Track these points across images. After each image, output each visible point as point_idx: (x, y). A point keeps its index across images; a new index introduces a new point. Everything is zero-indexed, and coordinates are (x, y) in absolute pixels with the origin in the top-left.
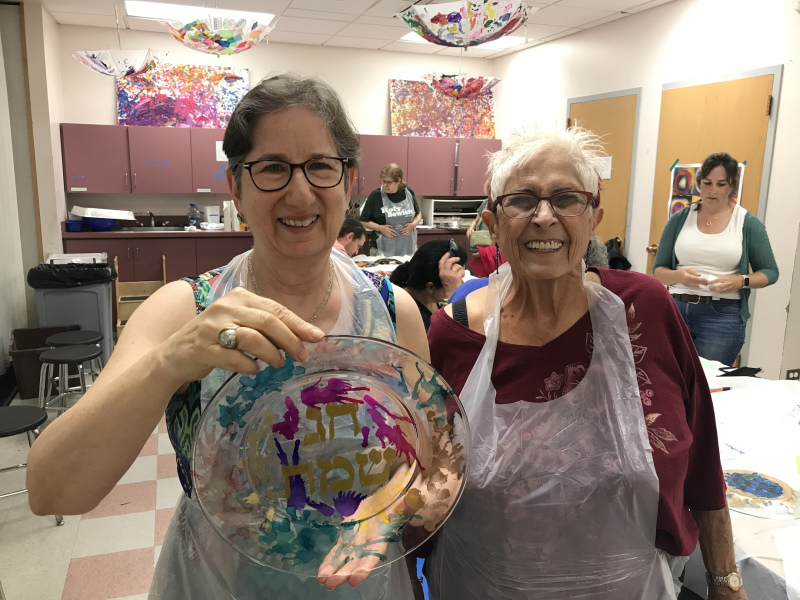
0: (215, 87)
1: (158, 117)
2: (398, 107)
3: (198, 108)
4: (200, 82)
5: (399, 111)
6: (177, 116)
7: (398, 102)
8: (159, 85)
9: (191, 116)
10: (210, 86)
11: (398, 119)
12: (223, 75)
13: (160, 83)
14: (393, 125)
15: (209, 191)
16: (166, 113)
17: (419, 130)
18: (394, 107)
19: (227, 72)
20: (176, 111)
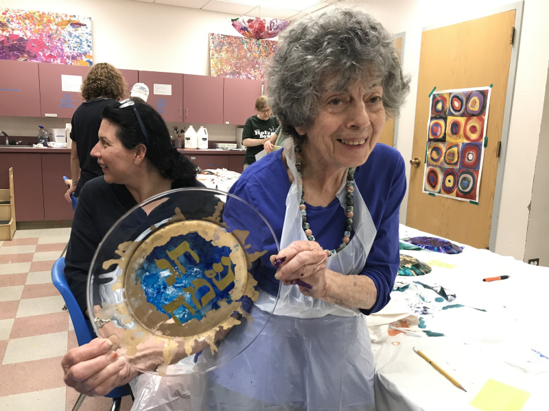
0: (62, 31)
1: (11, 53)
2: (216, 55)
3: (47, 48)
4: (49, 26)
5: (217, 58)
6: (28, 52)
7: (216, 51)
8: (13, 27)
9: (41, 54)
10: (57, 30)
11: (216, 64)
12: (69, 21)
13: (14, 25)
14: (212, 69)
15: (55, 115)
16: (18, 50)
17: (233, 73)
18: (213, 55)
19: (72, 19)
20: (27, 49)
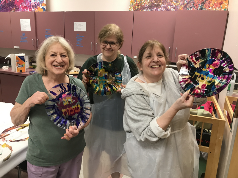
1: (9, 8)
3: (24, 1)
9: (21, 6)
15: (18, 47)
16: (11, 5)
20: (15, 4)
